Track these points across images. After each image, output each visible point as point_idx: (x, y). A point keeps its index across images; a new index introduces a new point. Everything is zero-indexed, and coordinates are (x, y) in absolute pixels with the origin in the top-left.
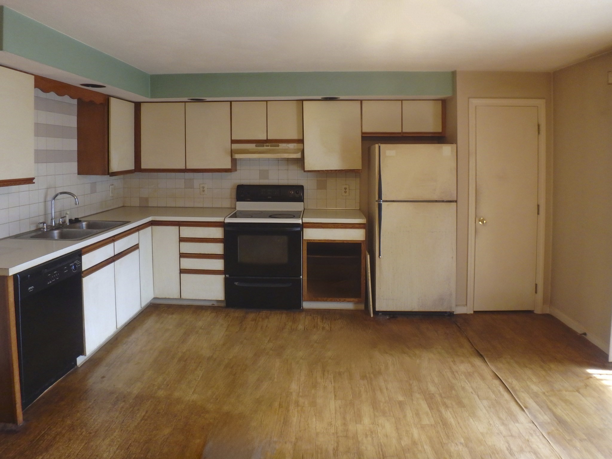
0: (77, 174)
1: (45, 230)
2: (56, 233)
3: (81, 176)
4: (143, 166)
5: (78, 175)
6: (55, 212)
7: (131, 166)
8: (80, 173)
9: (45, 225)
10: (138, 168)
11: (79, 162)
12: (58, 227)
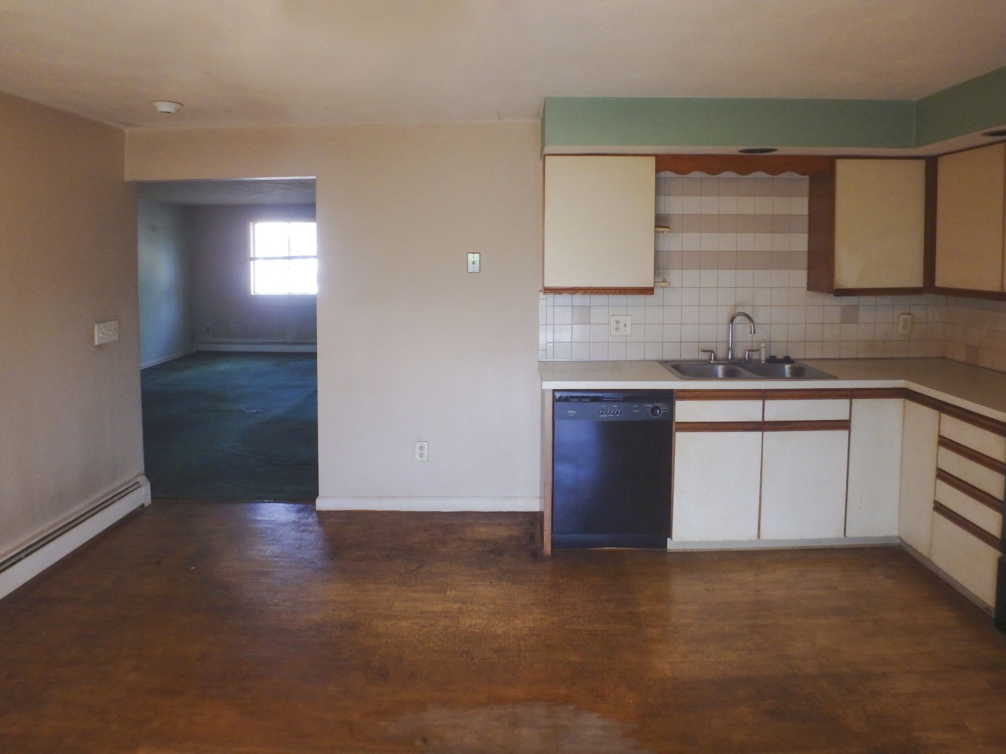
0: (806, 289)
1: (712, 362)
2: (720, 369)
3: (811, 293)
4: (939, 283)
5: (808, 290)
6: (733, 341)
7: (917, 281)
8: (810, 287)
9: (713, 354)
10: (929, 286)
11: (810, 268)
12: (725, 362)
